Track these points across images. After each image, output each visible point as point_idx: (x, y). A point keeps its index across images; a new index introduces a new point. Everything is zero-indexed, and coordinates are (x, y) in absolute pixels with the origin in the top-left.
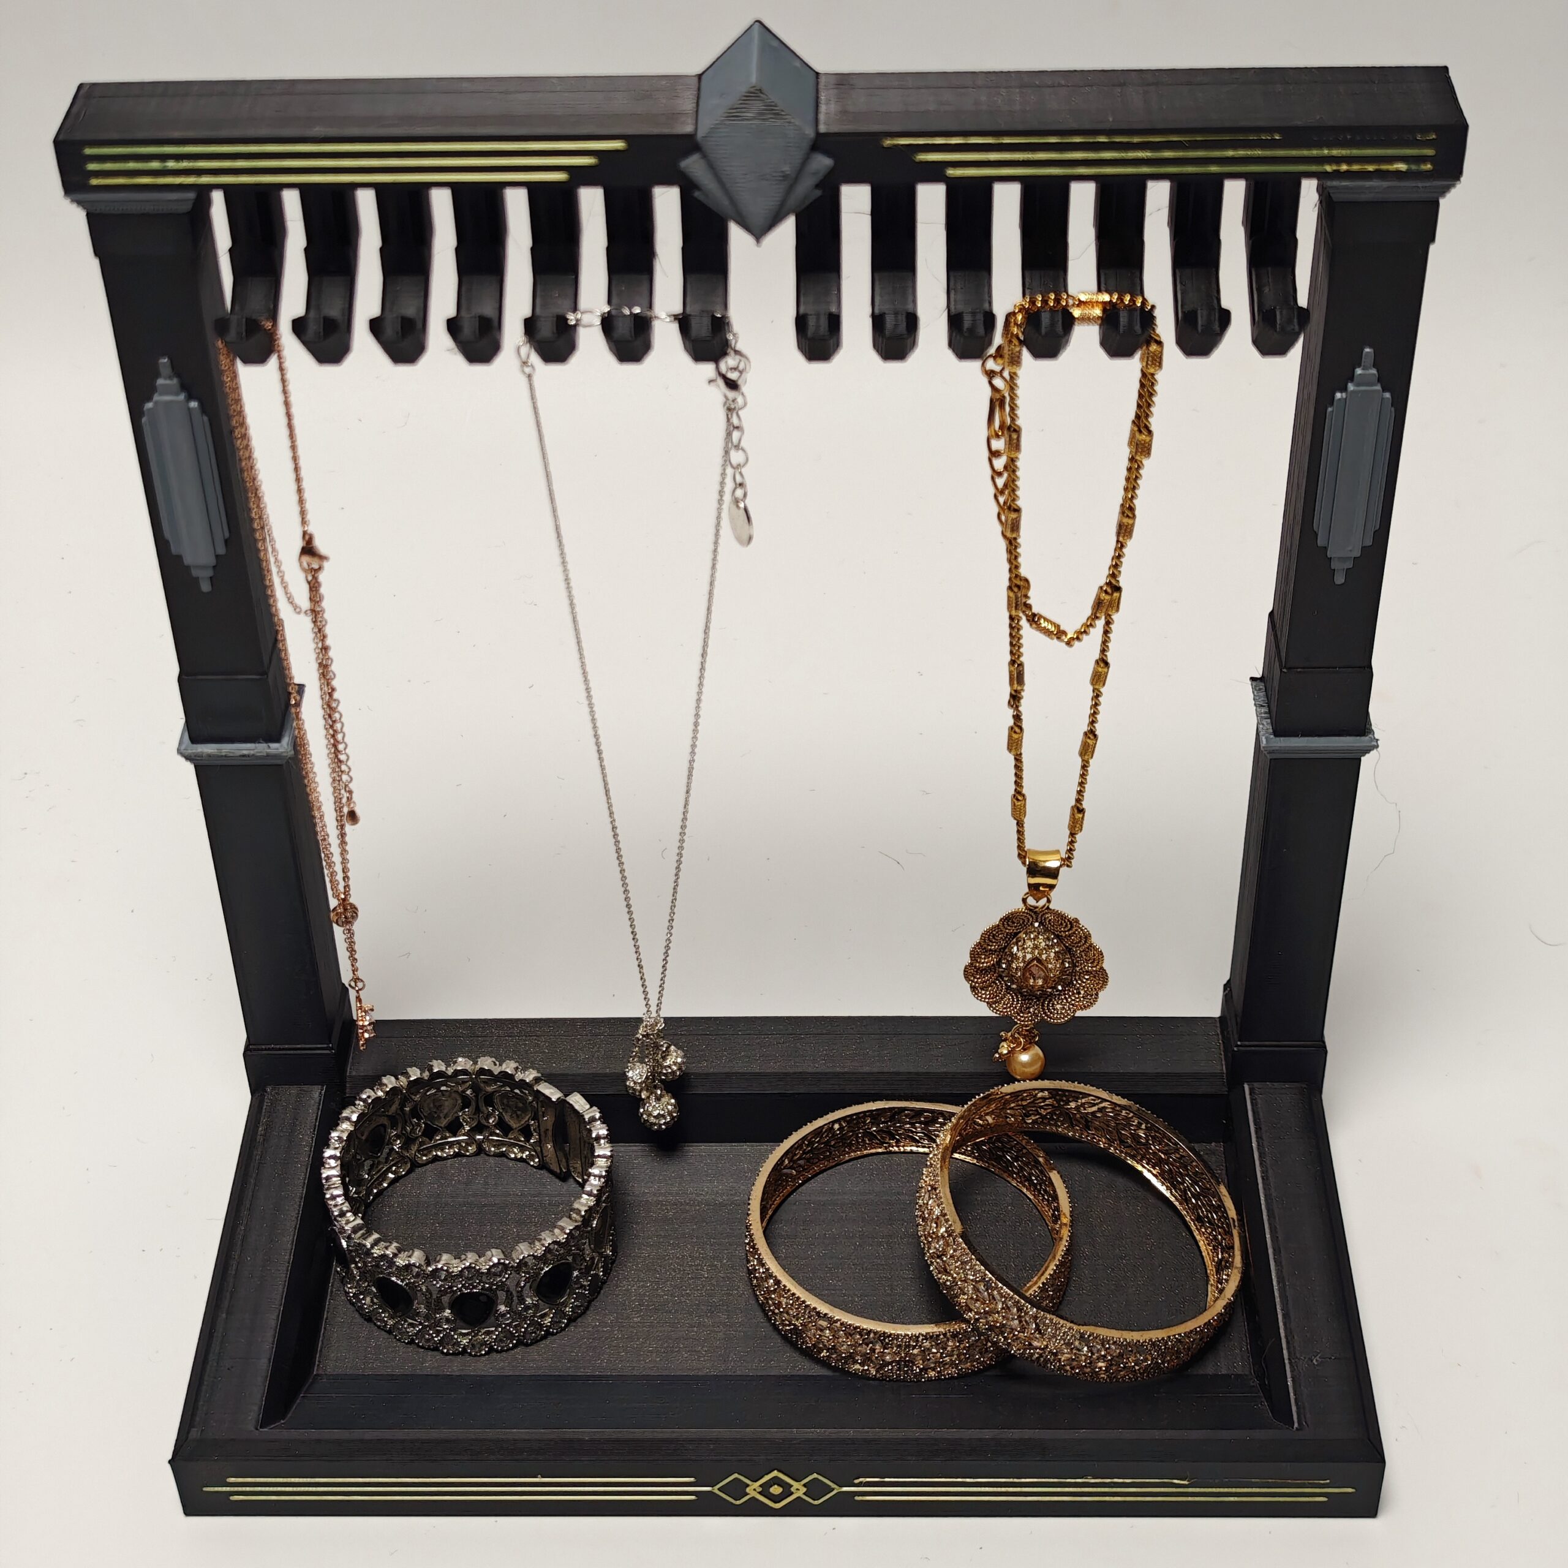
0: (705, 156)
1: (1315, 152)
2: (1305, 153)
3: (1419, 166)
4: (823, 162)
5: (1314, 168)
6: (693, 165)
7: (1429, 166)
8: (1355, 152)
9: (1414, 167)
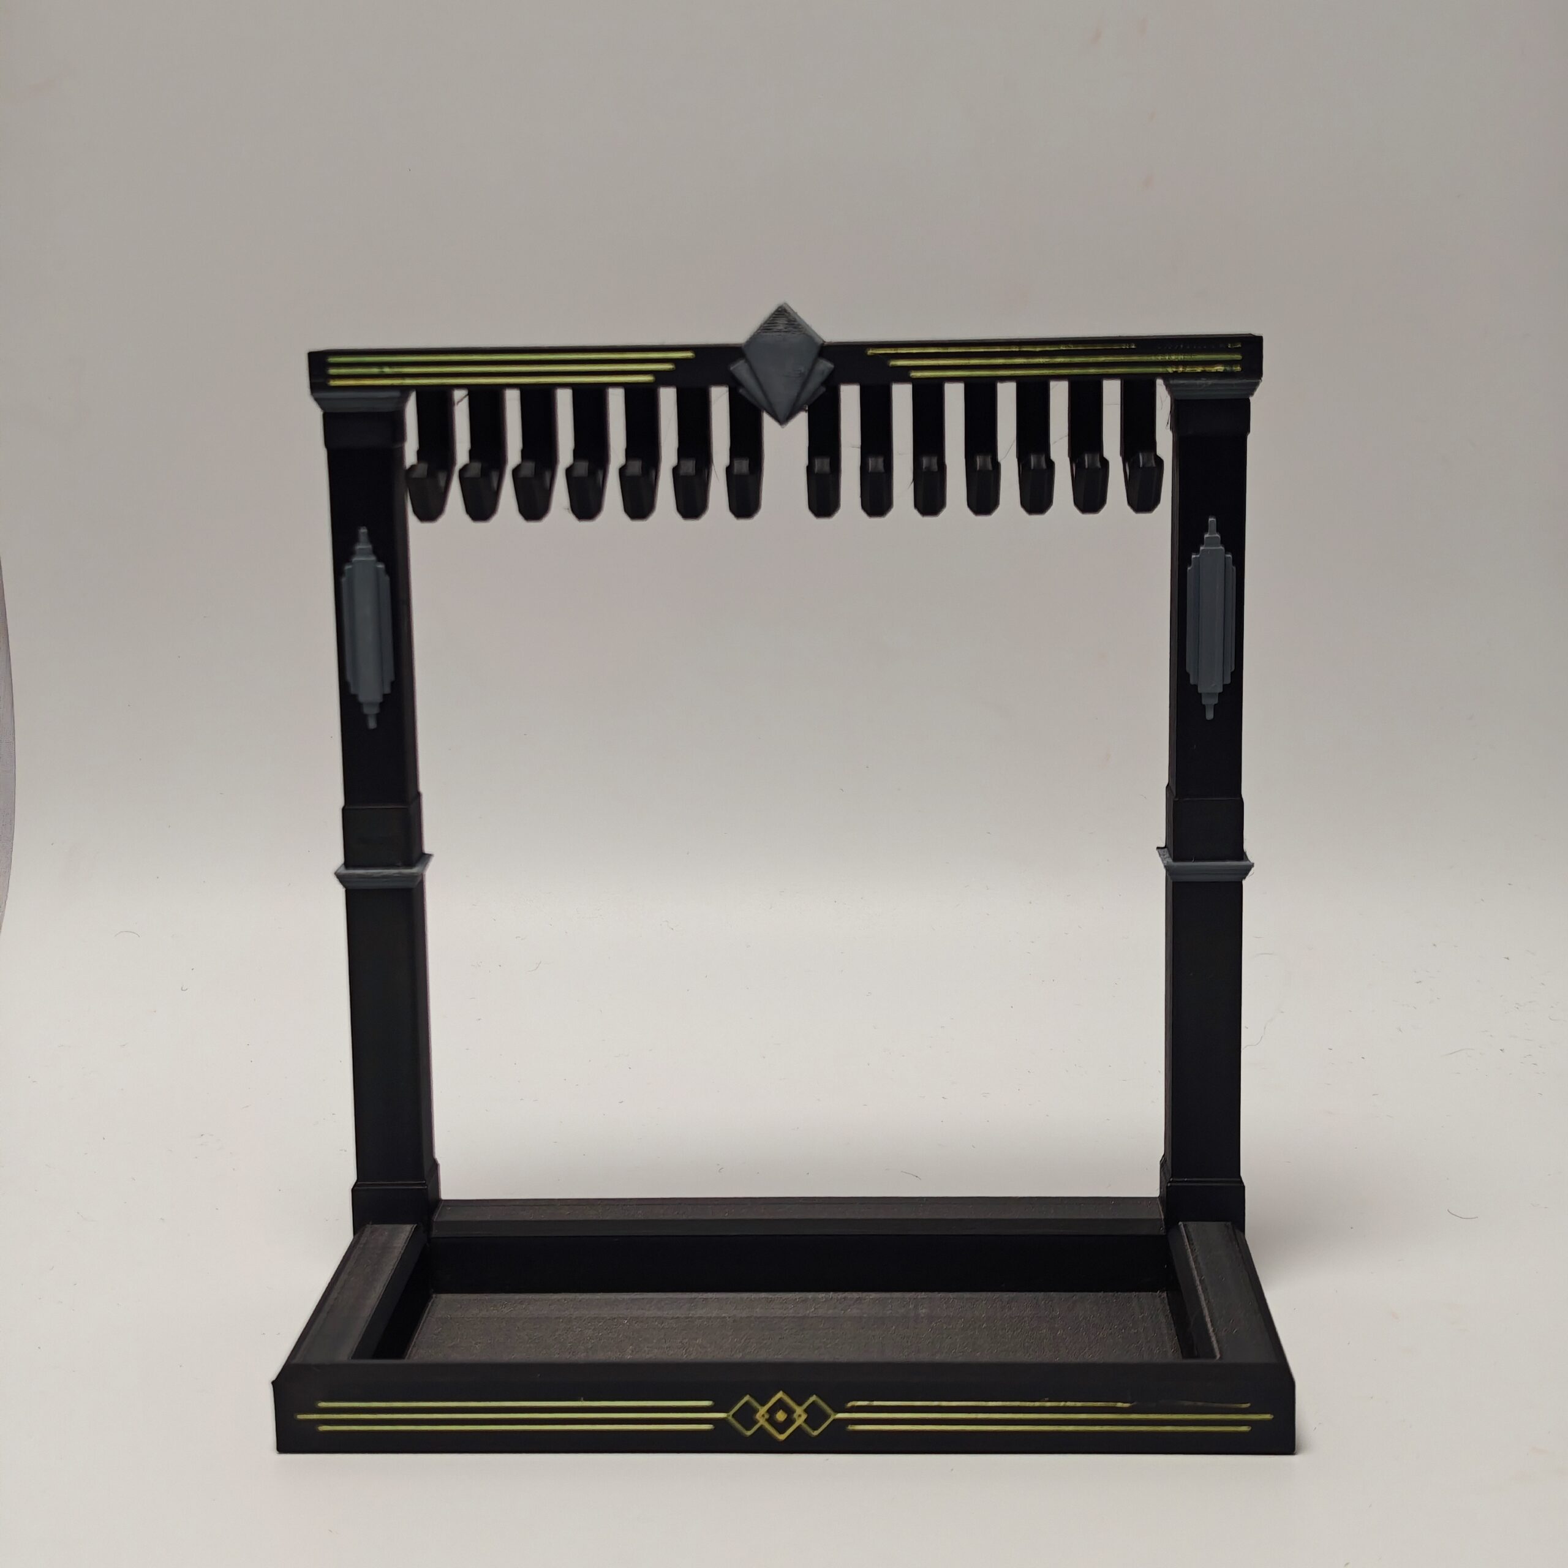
0: (747, 361)
1: (1160, 358)
2: (1153, 358)
3: (1232, 367)
4: (825, 366)
5: (1161, 370)
6: (740, 369)
7: (1239, 368)
8: (1188, 357)
9: (1228, 369)
